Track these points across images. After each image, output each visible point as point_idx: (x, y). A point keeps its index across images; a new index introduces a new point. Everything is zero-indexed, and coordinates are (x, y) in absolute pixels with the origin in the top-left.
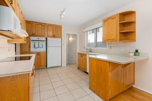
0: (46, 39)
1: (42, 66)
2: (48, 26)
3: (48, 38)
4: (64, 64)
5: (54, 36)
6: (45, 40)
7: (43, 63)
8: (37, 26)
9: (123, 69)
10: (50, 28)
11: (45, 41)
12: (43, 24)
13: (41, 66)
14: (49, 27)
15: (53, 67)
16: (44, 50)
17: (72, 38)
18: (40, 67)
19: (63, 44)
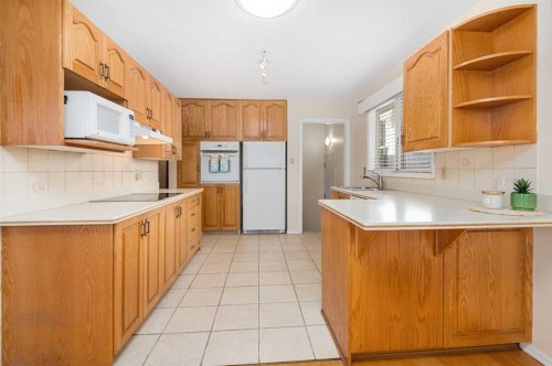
0: (241, 145)
1: (227, 225)
2: (245, 107)
3: (245, 143)
4: (296, 227)
5: (263, 137)
6: (238, 148)
7: (231, 218)
8: (215, 110)
9: (436, 260)
10: (252, 110)
11: (238, 154)
12: (232, 104)
13: (225, 225)
14: (247, 109)
15: (259, 233)
16: (233, 177)
17: (335, 136)
18: (225, 228)
19: (292, 159)
